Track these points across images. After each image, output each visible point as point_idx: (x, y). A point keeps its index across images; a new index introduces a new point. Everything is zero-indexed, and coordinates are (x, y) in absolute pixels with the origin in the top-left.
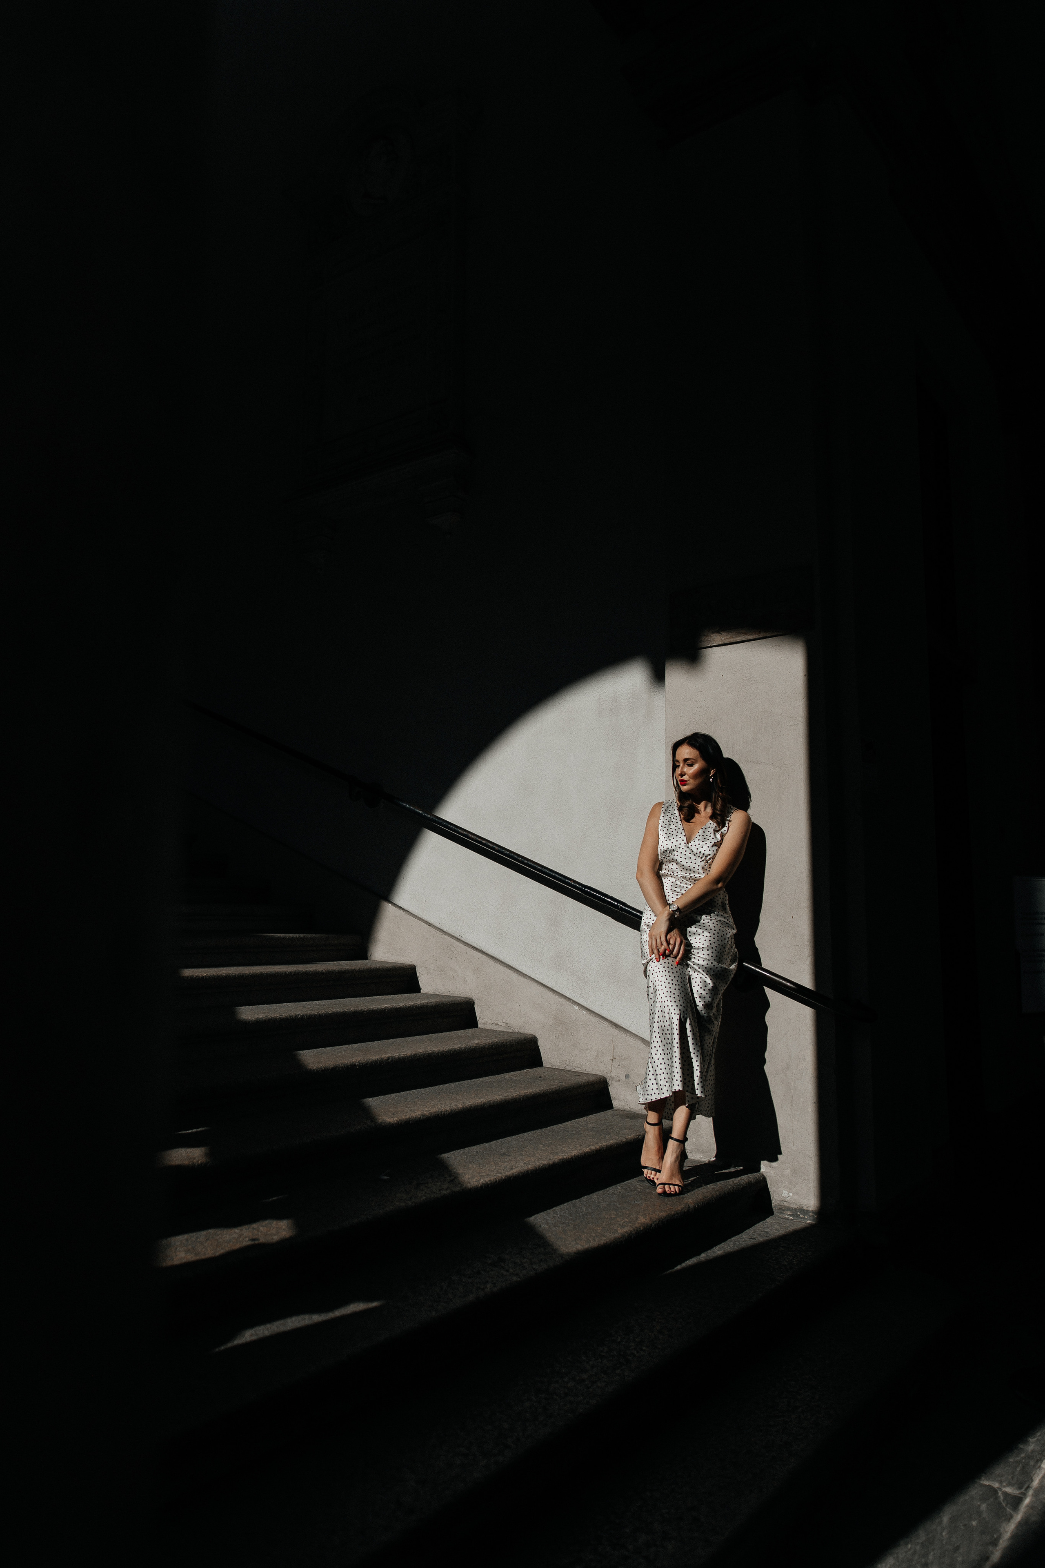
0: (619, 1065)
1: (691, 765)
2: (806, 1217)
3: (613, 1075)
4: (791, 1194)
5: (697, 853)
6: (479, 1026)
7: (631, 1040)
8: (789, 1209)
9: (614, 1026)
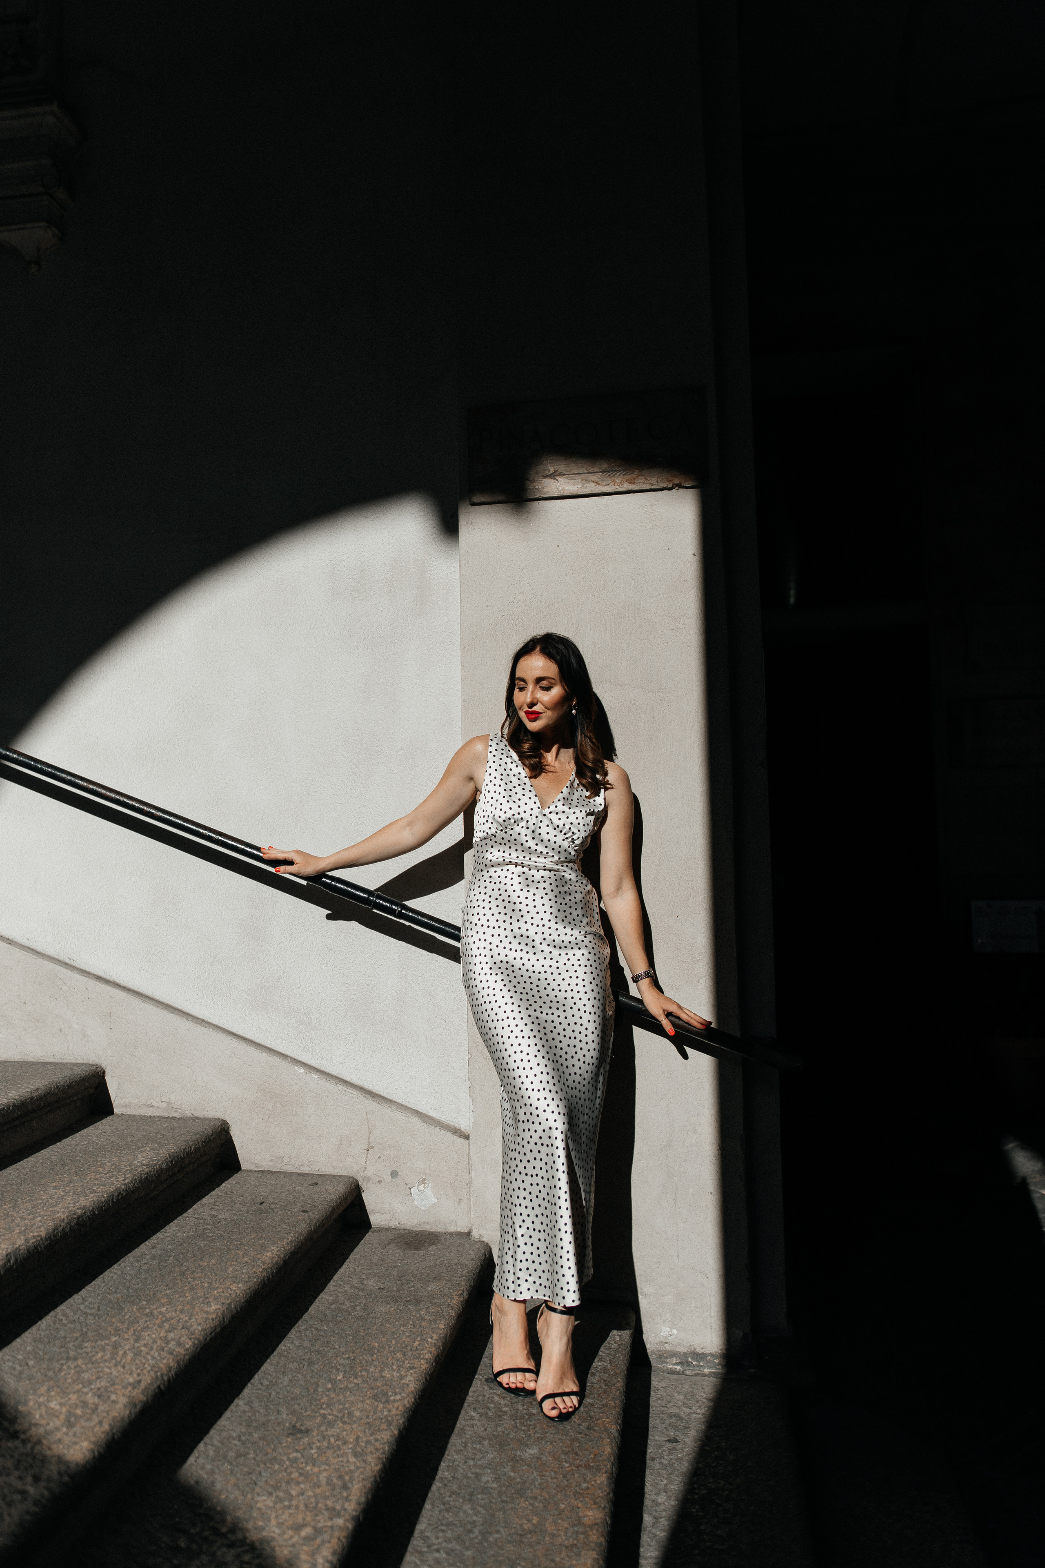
0: (380, 1158)
1: (548, 689)
2: (701, 1364)
3: (369, 1173)
4: (675, 1331)
5: (558, 826)
6: (116, 1110)
7: (400, 1117)
8: (674, 1354)
9: (369, 1096)
